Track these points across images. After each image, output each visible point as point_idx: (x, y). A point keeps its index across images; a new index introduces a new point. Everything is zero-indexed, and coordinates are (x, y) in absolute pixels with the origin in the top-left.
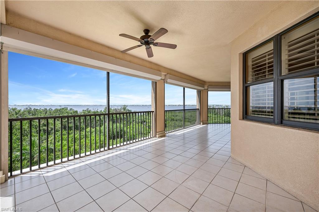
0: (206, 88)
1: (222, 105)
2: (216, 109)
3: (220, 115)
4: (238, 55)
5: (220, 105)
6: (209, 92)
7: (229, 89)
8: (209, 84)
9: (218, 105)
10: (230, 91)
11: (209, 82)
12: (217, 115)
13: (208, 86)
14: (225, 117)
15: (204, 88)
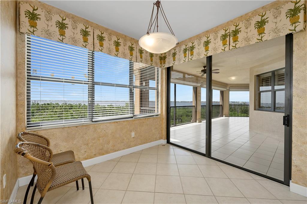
0: (228, 88)
1: (239, 102)
2: (232, 105)
3: (237, 111)
4: (254, 76)
5: (236, 102)
6: (230, 92)
7: (248, 90)
8: (231, 86)
9: (234, 102)
10: (249, 91)
11: (230, 84)
12: (232, 112)
13: (229, 87)
14: (242, 114)
15: (226, 88)
